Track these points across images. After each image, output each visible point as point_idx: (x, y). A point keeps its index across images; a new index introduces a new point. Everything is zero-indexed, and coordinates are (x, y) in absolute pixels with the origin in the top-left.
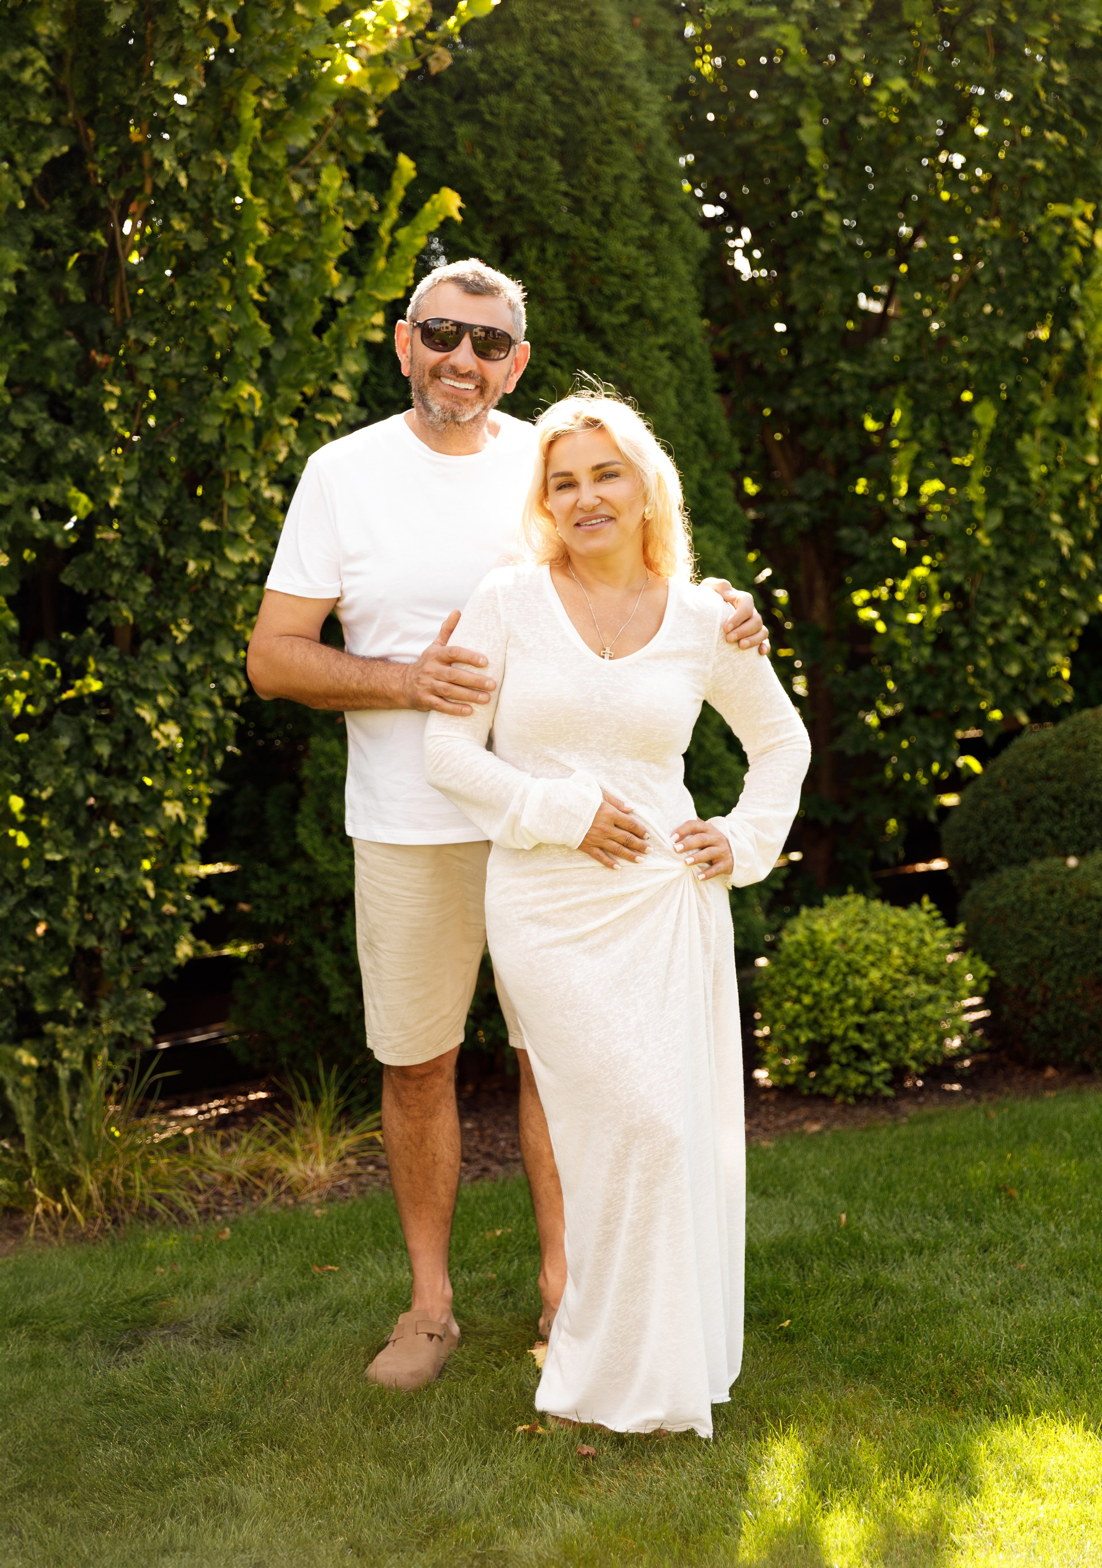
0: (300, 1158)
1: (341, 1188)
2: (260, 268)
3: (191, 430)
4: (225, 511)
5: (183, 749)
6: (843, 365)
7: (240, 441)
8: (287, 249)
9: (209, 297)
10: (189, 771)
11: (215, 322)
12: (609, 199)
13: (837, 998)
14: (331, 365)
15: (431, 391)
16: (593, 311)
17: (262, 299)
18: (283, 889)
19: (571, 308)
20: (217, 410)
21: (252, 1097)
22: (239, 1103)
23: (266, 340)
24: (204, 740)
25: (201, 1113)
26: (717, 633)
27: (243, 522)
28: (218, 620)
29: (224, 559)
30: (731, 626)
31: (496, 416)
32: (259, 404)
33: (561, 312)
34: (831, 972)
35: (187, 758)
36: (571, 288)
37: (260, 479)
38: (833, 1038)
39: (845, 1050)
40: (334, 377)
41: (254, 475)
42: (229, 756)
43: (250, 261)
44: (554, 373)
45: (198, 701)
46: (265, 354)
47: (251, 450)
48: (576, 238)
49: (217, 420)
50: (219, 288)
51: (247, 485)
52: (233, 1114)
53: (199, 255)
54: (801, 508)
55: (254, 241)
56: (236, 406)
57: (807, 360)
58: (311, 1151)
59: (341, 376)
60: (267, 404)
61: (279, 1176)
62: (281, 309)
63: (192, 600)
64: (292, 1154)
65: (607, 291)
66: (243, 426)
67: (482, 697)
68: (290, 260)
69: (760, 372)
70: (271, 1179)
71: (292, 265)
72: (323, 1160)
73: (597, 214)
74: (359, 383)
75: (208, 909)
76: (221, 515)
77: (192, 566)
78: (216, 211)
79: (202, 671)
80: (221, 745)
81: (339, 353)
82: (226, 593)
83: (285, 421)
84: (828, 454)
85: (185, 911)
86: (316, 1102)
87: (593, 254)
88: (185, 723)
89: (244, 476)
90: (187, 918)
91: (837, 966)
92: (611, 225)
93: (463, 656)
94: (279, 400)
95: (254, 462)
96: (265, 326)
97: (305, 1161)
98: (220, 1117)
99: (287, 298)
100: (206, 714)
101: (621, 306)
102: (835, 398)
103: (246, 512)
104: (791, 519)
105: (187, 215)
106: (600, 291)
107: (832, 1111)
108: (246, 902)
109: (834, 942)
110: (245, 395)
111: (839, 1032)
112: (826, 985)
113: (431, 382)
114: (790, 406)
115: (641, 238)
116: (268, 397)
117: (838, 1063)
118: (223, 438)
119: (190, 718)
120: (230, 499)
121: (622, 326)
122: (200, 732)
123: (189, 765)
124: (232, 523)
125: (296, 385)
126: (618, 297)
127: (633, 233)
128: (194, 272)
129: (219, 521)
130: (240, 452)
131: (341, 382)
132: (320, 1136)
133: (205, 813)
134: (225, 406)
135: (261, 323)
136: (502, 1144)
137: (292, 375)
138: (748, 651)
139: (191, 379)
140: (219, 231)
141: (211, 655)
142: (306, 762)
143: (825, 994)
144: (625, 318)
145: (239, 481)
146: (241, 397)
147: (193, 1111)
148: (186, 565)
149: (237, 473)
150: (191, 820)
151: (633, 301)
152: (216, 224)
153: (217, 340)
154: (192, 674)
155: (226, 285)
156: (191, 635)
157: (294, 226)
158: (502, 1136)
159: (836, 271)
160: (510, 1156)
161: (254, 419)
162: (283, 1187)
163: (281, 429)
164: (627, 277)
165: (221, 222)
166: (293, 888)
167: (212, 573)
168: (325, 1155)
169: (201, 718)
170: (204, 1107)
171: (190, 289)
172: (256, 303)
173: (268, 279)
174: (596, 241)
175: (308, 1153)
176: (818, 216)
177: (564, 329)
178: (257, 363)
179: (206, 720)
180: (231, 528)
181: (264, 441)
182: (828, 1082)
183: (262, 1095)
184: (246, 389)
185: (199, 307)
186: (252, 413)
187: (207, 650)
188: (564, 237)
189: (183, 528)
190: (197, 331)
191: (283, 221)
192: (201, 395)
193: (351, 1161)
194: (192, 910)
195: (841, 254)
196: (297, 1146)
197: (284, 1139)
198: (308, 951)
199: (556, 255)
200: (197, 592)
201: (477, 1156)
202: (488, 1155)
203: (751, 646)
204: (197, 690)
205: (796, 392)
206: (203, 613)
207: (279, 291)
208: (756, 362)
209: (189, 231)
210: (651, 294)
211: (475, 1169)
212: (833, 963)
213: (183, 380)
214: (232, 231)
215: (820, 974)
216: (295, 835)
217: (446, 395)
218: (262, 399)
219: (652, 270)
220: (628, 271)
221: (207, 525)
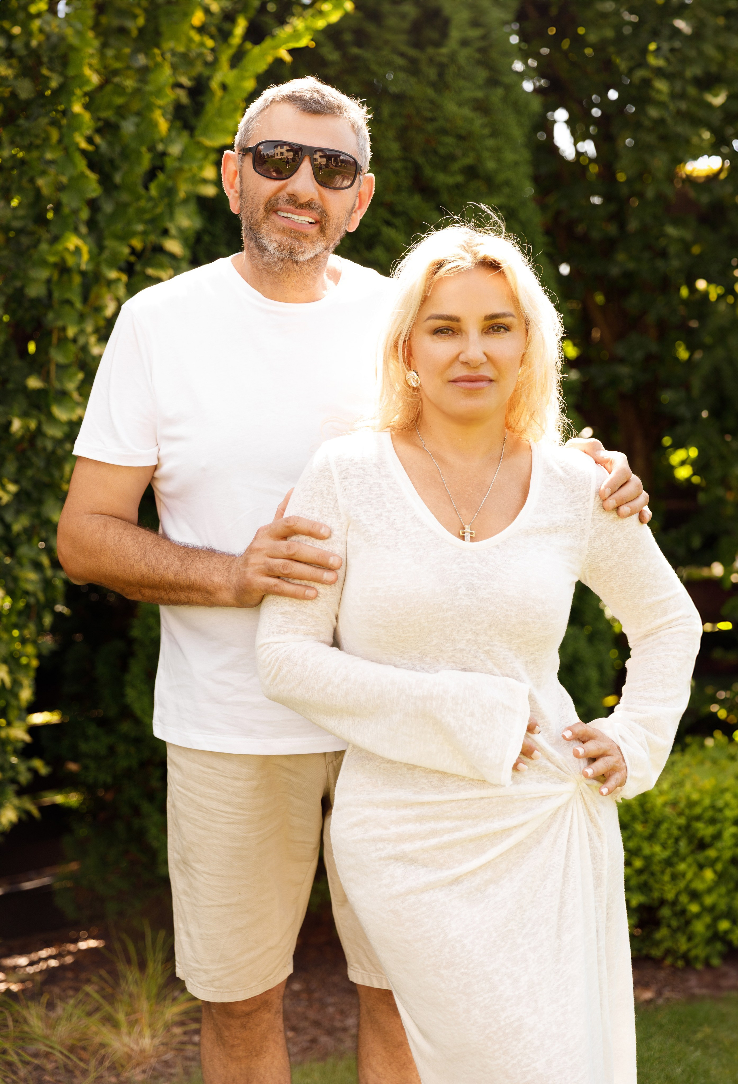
0: (124, 1029)
1: (167, 1064)
2: (87, 116)
3: (18, 284)
4: (53, 369)
5: (11, 610)
6: (671, 231)
7: (68, 295)
8: (119, 101)
9: (38, 147)
10: (16, 633)
11: (43, 173)
12: (444, 60)
13: (668, 863)
14: (161, 216)
15: (265, 227)
16: (428, 171)
17: (89, 148)
18: (112, 750)
19: (406, 169)
20: (44, 263)
21: (83, 945)
22: (70, 953)
23: (94, 190)
24: (32, 600)
25: (31, 964)
26: (592, 502)
27: (71, 378)
28: (46, 479)
29: (51, 418)
30: (608, 492)
31: (336, 261)
32: (85, 257)
33: (396, 172)
34: (662, 834)
35: (14, 619)
36: (406, 148)
37: (88, 335)
38: (662, 902)
39: (675, 914)
40: (165, 232)
41: (82, 331)
42: (58, 616)
43: (77, 108)
44: (389, 233)
45: (25, 561)
46: (93, 205)
47: (78, 305)
48: (411, 99)
49: (44, 274)
50: (47, 139)
51: (75, 341)
52: (62, 968)
53: (28, 103)
54: (624, 370)
55: (80, 87)
56: (63, 260)
57: (633, 225)
58: (137, 1021)
59: (173, 231)
60: (95, 257)
61: (102, 1052)
62: (111, 161)
63: (18, 459)
64: (115, 1025)
65: (442, 151)
66: (70, 281)
67: (327, 575)
68: (121, 112)
69: (585, 239)
70: (95, 1053)
71: (123, 117)
72: (147, 1032)
73: (432, 73)
74: (192, 240)
75: (34, 771)
76: (48, 373)
77: (16, 425)
78: (45, 59)
79: (29, 533)
80: (50, 604)
81: (171, 208)
82: (53, 452)
83: (113, 274)
84: (651, 318)
85: (10, 774)
86: (142, 966)
87: (428, 114)
88: (11, 585)
89: (71, 332)
90: (14, 781)
91: (668, 829)
92: (447, 86)
93: (301, 526)
94: (106, 254)
95: (82, 317)
96: (92, 176)
97: (129, 1034)
98: (50, 972)
99: (118, 149)
100: (32, 576)
101: (456, 166)
102: (660, 264)
103: (74, 369)
104: (614, 381)
105: (14, 61)
106: (435, 152)
107: (662, 975)
108: (75, 760)
109: (665, 804)
110: (71, 246)
111: (670, 896)
112: (657, 849)
113: (267, 218)
114: (615, 271)
115: (476, 100)
116: (95, 251)
117: (669, 926)
118: (50, 294)
119: (16, 579)
120: (58, 357)
121: (458, 186)
122: (26, 593)
123: (16, 626)
124: (60, 380)
125: (124, 237)
126: (452, 158)
127: (469, 94)
128: (21, 121)
129: (46, 377)
130: (67, 308)
131: (173, 237)
132: (144, 1005)
133: (32, 674)
134: (52, 259)
135: (89, 173)
136: (331, 1010)
137: (119, 227)
138: (628, 520)
139: (20, 232)
140: (48, 79)
141: (38, 515)
142: (136, 622)
143: (658, 858)
144: (460, 179)
145: (66, 338)
146: (67, 249)
147: (22, 961)
148: (9, 423)
149: (64, 329)
150: (16, 683)
151: (469, 160)
152: (45, 71)
153: (46, 191)
154: (18, 535)
155: (55, 135)
156: (17, 496)
157: (127, 77)
158: (330, 1000)
159: (664, 138)
160: (338, 1024)
161: (83, 274)
162: (107, 1064)
163: (110, 283)
164: (461, 138)
165: (51, 69)
166: (121, 748)
167: (39, 432)
168: (150, 1025)
169: (27, 581)
170: (34, 956)
171: (18, 139)
172: (84, 152)
173: (98, 131)
174: (432, 102)
175: (132, 1024)
176: (647, 83)
177: (398, 189)
178: (85, 214)
179: (32, 582)
180: (57, 385)
181: (92, 296)
182: (657, 944)
183: (92, 943)
184: (73, 242)
185: (28, 158)
186: (78, 265)
187: (33, 510)
188: (399, 98)
189: (10, 386)
190: (25, 183)
191: (116, 73)
192: (29, 248)
193: (177, 1030)
194: (17, 773)
195: (669, 120)
196: (121, 1017)
197: (108, 1008)
198: (137, 811)
199: (392, 115)
200: (23, 451)
201: (304, 1024)
202: (317, 1024)
203: (631, 514)
204: (24, 550)
205: (621, 257)
206: (30, 473)
207: (110, 144)
208: (580, 229)
209: (16, 77)
210: (486, 154)
211: (303, 1039)
212: (665, 826)
213: (12, 234)
214: (61, 80)
215: (651, 838)
216: (123, 695)
217: (283, 231)
218: (90, 252)
219: (486, 131)
220: (463, 132)
221: (34, 383)
